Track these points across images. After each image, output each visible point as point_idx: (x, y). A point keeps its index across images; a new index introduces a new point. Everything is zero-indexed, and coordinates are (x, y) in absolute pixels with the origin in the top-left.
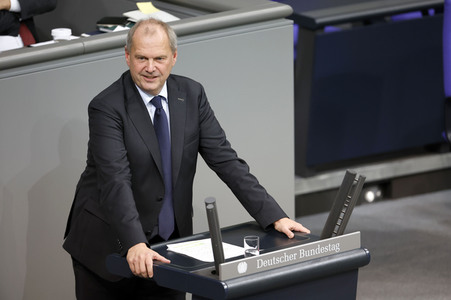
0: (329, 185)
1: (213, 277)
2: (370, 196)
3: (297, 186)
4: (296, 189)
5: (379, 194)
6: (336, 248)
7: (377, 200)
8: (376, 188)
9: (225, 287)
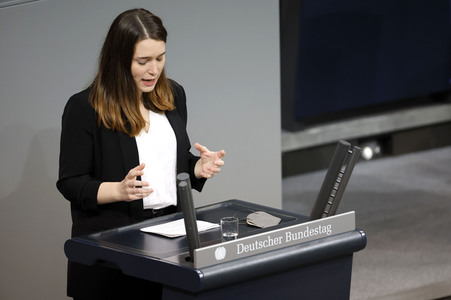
0: (320, 140)
1: (187, 265)
2: (368, 152)
3: (283, 141)
4: (283, 145)
5: (378, 150)
6: (328, 230)
7: (375, 157)
8: (374, 144)
9: (201, 276)
